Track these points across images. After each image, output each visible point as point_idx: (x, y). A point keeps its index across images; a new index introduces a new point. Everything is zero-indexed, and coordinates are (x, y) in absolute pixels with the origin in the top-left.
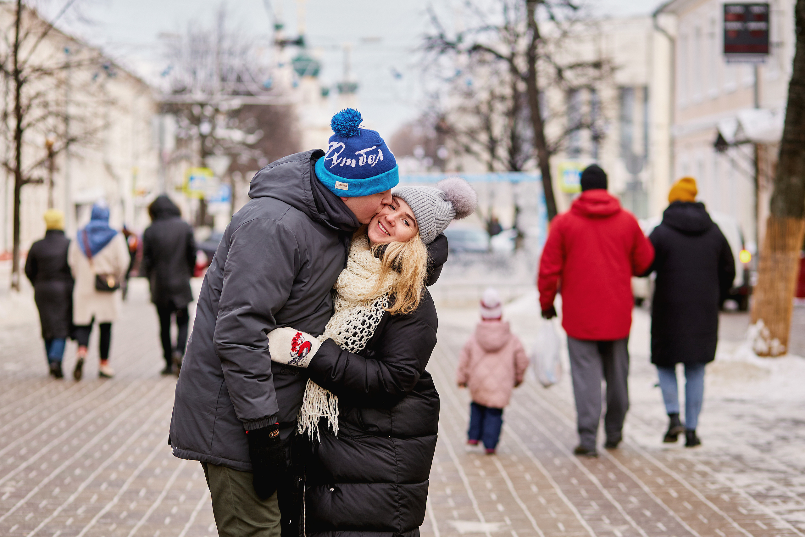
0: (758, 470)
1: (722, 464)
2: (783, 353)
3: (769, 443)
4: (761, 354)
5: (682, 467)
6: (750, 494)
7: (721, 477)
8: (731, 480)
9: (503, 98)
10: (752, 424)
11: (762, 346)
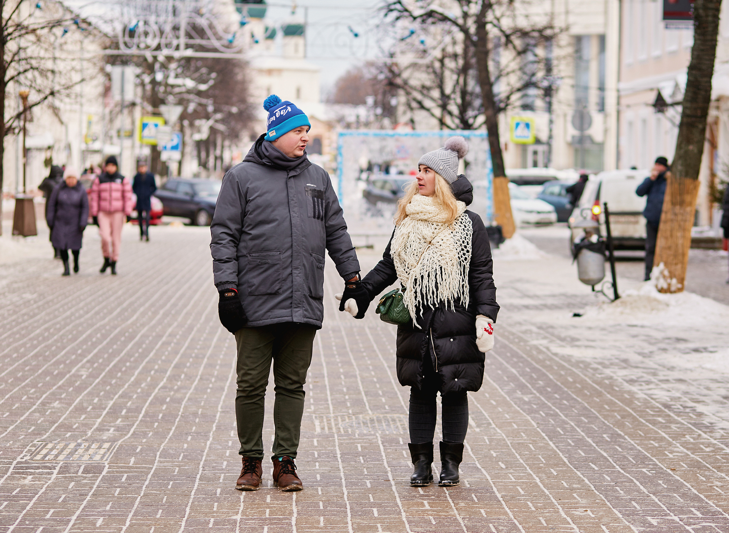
0: (637, 367)
1: (612, 364)
2: (680, 290)
3: (651, 352)
4: (661, 291)
5: (581, 365)
6: (625, 380)
7: (608, 372)
8: (614, 373)
9: (455, 56)
10: (644, 341)
11: (663, 284)
